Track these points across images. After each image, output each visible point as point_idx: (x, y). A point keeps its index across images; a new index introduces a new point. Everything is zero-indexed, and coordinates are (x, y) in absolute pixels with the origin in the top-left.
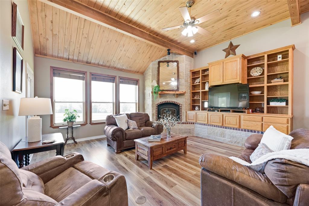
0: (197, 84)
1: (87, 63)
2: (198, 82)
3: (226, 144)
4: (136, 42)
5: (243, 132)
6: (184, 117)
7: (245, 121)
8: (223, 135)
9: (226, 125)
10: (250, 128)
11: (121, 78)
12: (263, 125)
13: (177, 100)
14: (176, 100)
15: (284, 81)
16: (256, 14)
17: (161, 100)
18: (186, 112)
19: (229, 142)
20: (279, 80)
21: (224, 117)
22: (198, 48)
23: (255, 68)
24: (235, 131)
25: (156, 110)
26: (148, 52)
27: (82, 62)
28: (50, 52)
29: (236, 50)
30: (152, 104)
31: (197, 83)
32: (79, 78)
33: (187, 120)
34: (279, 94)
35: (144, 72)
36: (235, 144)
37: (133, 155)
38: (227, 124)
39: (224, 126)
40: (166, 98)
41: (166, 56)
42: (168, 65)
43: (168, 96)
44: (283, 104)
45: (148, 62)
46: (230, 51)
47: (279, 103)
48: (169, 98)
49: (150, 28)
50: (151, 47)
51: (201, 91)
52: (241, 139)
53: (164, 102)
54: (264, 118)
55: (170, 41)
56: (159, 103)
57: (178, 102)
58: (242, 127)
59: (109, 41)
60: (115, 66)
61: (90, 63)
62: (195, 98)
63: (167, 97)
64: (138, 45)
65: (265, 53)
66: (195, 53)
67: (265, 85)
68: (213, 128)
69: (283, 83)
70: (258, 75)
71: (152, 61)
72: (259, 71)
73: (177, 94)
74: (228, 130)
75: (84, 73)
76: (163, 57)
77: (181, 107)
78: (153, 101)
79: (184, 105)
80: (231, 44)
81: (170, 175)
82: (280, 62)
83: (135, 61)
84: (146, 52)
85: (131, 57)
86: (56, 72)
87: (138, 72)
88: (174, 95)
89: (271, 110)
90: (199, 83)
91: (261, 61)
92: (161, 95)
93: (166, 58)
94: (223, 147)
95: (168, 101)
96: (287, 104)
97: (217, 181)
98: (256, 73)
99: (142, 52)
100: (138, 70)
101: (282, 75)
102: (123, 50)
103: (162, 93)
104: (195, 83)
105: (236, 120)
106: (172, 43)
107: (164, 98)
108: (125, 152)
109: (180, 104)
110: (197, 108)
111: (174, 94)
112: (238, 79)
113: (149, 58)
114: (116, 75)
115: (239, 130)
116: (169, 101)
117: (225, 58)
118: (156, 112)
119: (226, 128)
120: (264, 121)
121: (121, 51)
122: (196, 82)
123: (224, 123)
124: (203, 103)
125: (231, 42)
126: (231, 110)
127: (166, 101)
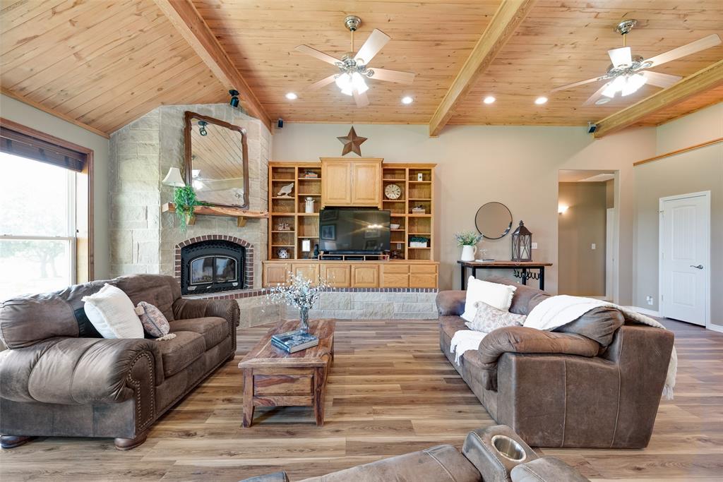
0: (283, 197)
2: (287, 193)
3: (357, 320)
4: (139, 15)
5: (384, 294)
6: (258, 277)
7: (386, 275)
8: (349, 306)
9: (357, 285)
10: (393, 285)
12: (410, 278)
13: (241, 233)
14: (238, 233)
15: (426, 213)
16: (407, 100)
17: (192, 231)
18: (263, 263)
19: (361, 315)
20: (420, 210)
21: (353, 269)
22: (289, 115)
23: (391, 186)
24: (370, 293)
25: (177, 263)
26: (165, 71)
29: (362, 146)
30: (162, 245)
31: (284, 194)
33: (266, 284)
34: (416, 230)
35: (116, 128)
36: (371, 318)
37: (207, 422)
38: (358, 283)
39: (352, 286)
40: (208, 227)
41: (211, 103)
42: (204, 129)
43: (215, 221)
44: (424, 245)
45: (151, 100)
46: (353, 144)
47: (421, 243)
48: (219, 226)
49: (218, 7)
50: (181, 61)
51: (296, 214)
52: (380, 305)
53: (204, 237)
54: (411, 266)
55: (239, 70)
56: (186, 242)
57: (244, 238)
58: (382, 285)
62: (280, 229)
64: (141, 31)
65: (407, 165)
66: (281, 125)
67: (407, 215)
68: (329, 294)
69: (424, 215)
70: (395, 198)
71: (163, 103)
72: (396, 192)
73: (245, 218)
74: (359, 294)
76: (203, 103)
77: (252, 251)
78: (164, 234)
79: (259, 247)
80: (353, 132)
81: (375, 413)
82: (420, 184)
83: (96, 80)
84: (159, 68)
85: (89, 59)
87: (93, 121)
88: (232, 220)
89: (413, 254)
90: (288, 195)
91: (396, 176)
92: (198, 218)
93: (210, 111)
94: (362, 326)
95: (215, 236)
96: (429, 245)
97: (543, 362)
98: (393, 193)
99: (145, 62)
100: (92, 116)
101: (422, 203)
102: (69, 15)
103: (207, 211)
104: (279, 194)
105: (374, 274)
106: (244, 77)
107: (202, 227)
108: (158, 427)
109: (249, 244)
110: (283, 254)
111: (233, 217)
112: (377, 201)
113: (160, 89)
115: (377, 291)
116: (220, 236)
117: (343, 155)
118: (177, 269)
119: (356, 291)
120: (411, 271)
121: (54, 13)
122: (282, 191)
123: (352, 281)
124: (300, 241)
125: (352, 128)
126: (365, 256)
127: (209, 236)
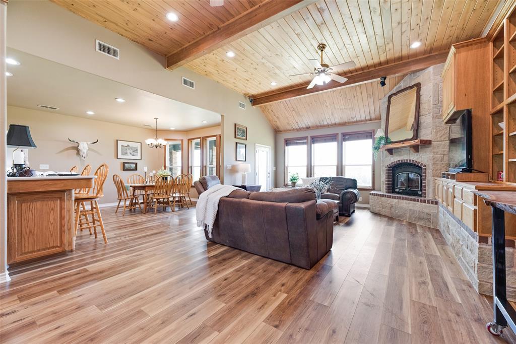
1: (307, 128)
6: (430, 190)
11: (344, 135)
14: (416, 157)
17: (391, 159)
18: (435, 179)
25: (386, 175)
27: (303, 128)
28: (281, 128)
30: (382, 167)
32: (303, 143)
35: (380, 116)
45: (374, 102)
48: (405, 154)
53: (396, 161)
56: (389, 164)
57: (420, 160)
59: (310, 104)
60: (333, 122)
61: (310, 128)
63: (403, 152)
71: (380, 99)
75: (306, 138)
77: (425, 169)
79: (431, 166)
83: (353, 110)
86: (288, 142)
87: (371, 120)
92: (394, 151)
95: (402, 160)
99: (353, 97)
100: (368, 118)
107: (397, 156)
109: (422, 164)
114: (337, 133)
116: (404, 160)
118: (386, 178)
127: (399, 161)
